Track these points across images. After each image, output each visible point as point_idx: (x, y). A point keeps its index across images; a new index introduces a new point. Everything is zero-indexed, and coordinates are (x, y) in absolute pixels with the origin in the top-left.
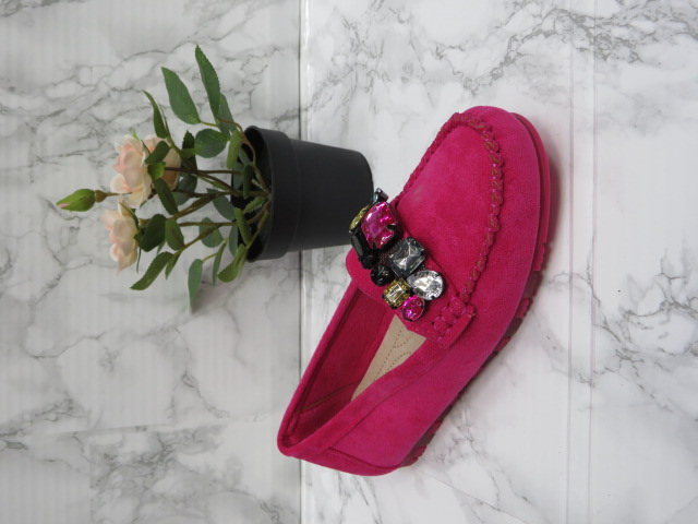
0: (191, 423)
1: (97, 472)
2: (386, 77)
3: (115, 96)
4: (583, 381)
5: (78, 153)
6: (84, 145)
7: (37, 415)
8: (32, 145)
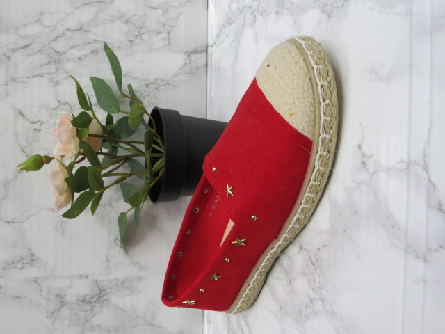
0: (121, 274)
1: (52, 307)
2: (265, 13)
3: (68, 34)
4: (417, 257)
5: (41, 75)
6: (46, 70)
7: (8, 264)
8: (8, 69)
